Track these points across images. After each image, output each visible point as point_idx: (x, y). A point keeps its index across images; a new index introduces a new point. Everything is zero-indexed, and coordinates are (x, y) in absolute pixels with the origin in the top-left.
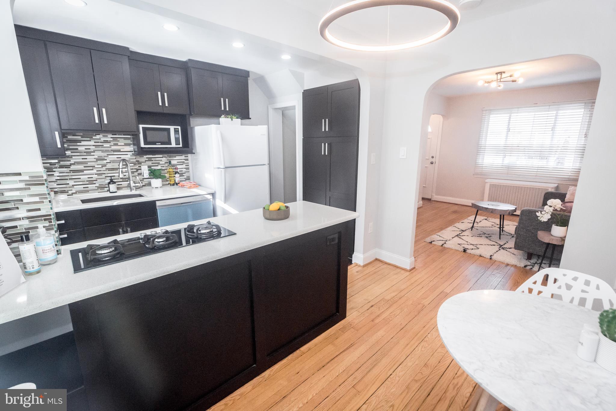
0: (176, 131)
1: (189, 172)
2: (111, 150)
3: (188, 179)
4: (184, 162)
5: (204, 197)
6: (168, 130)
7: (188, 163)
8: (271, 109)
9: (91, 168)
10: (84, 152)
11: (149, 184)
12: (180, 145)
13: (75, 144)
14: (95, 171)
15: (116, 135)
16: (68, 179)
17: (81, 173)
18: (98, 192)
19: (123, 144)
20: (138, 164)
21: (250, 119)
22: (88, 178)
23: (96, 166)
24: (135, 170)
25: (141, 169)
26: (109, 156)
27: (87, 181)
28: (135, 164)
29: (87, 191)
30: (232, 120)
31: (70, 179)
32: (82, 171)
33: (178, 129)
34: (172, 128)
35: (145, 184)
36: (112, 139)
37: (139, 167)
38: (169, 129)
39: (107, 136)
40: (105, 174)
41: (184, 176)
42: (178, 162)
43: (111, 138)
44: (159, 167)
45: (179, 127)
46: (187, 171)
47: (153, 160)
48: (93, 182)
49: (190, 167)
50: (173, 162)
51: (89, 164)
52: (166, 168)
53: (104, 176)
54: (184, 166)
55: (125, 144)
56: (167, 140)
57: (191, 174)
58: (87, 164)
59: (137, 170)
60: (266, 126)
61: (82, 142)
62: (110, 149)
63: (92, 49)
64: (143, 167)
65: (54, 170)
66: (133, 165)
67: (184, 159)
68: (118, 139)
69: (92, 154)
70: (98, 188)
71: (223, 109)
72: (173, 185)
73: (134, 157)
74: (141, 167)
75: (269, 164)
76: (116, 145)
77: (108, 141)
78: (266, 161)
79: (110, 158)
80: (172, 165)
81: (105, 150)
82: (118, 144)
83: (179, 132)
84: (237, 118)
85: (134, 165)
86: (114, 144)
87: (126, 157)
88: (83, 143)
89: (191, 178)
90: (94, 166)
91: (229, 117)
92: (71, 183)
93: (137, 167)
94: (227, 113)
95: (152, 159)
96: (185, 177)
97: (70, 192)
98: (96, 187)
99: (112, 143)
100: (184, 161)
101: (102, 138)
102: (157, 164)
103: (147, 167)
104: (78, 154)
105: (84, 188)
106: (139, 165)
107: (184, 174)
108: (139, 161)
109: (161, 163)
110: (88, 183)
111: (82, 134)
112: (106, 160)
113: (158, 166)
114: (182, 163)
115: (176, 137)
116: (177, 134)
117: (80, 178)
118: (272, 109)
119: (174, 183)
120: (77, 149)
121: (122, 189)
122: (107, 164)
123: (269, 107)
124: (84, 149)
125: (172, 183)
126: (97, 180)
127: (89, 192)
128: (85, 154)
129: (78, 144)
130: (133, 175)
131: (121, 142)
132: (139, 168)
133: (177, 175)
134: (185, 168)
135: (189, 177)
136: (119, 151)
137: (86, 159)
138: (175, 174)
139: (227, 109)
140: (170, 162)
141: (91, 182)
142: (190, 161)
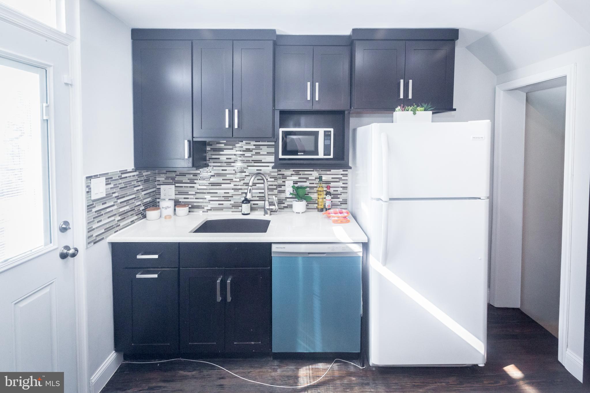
0: (327, 135)
1: (347, 193)
2: (252, 161)
3: (345, 202)
4: (341, 178)
5: (348, 247)
6: (316, 134)
7: (347, 180)
8: (502, 92)
9: (229, 182)
10: (225, 162)
11: (290, 206)
12: (330, 155)
13: (217, 153)
14: (232, 186)
15: (260, 142)
16: (205, 193)
17: (218, 187)
18: (232, 212)
19: (266, 153)
20: (282, 178)
21: (455, 110)
22: (225, 193)
23: (234, 180)
24: (275, 187)
25: (285, 185)
26: (249, 168)
27: (223, 197)
28: (276, 178)
29: (221, 209)
30: (415, 114)
31: (207, 193)
32: (219, 184)
33: (330, 132)
34: (321, 131)
35: (288, 205)
36: (254, 147)
37: (283, 182)
38: (318, 132)
39: (250, 143)
40: (241, 189)
41: (339, 198)
42: (332, 178)
43: (254, 145)
44: (307, 184)
45: (332, 130)
46: (345, 191)
47: (300, 174)
48: (229, 198)
49: (349, 185)
50: (324, 178)
51: (229, 177)
52: (316, 185)
53: (240, 191)
54: (340, 184)
55: (267, 153)
56: (312, 149)
57: (349, 196)
58: (226, 176)
59: (280, 186)
60: (488, 121)
61: (225, 150)
62: (250, 159)
63: (235, 40)
64: (287, 183)
65: (195, 181)
66: (273, 180)
67: (341, 174)
68: (261, 147)
69: (232, 164)
70: (232, 206)
71: (402, 97)
72: (322, 210)
73: (276, 170)
74: (285, 182)
75: (491, 198)
76: (258, 154)
77: (250, 149)
78: (483, 191)
79: (249, 170)
80: (323, 182)
81: (247, 161)
82: (260, 153)
83: (331, 136)
84: (425, 110)
85: (275, 180)
86: (256, 153)
87: (266, 170)
88: (226, 152)
89: (349, 202)
90: (232, 180)
91: (410, 110)
92: (208, 197)
93: (280, 182)
94: (406, 103)
95: (300, 172)
96: (341, 200)
97: (206, 208)
98: (230, 204)
99: (254, 152)
100: (341, 176)
101: (245, 145)
102: (305, 180)
103: (293, 183)
104: (219, 164)
105: (219, 204)
106: (283, 180)
107: (339, 196)
108: (284, 174)
109: (310, 178)
110: (223, 199)
111: (225, 142)
112: (245, 172)
113: (306, 182)
114: (338, 180)
115: (325, 144)
116: (327, 139)
117: (217, 193)
118: (505, 91)
119: (322, 207)
120: (219, 159)
121: (257, 210)
122: (245, 178)
123: (497, 88)
124: (225, 159)
125: (320, 207)
126: (232, 197)
127: (223, 210)
128: (225, 165)
129: (221, 153)
130: (270, 193)
131: (264, 150)
132: (283, 184)
133: (329, 197)
134: (341, 187)
135: (347, 200)
136: (260, 161)
137: (226, 170)
138: (326, 195)
139: (410, 97)
140: (320, 178)
141: (227, 198)
142: (349, 178)
